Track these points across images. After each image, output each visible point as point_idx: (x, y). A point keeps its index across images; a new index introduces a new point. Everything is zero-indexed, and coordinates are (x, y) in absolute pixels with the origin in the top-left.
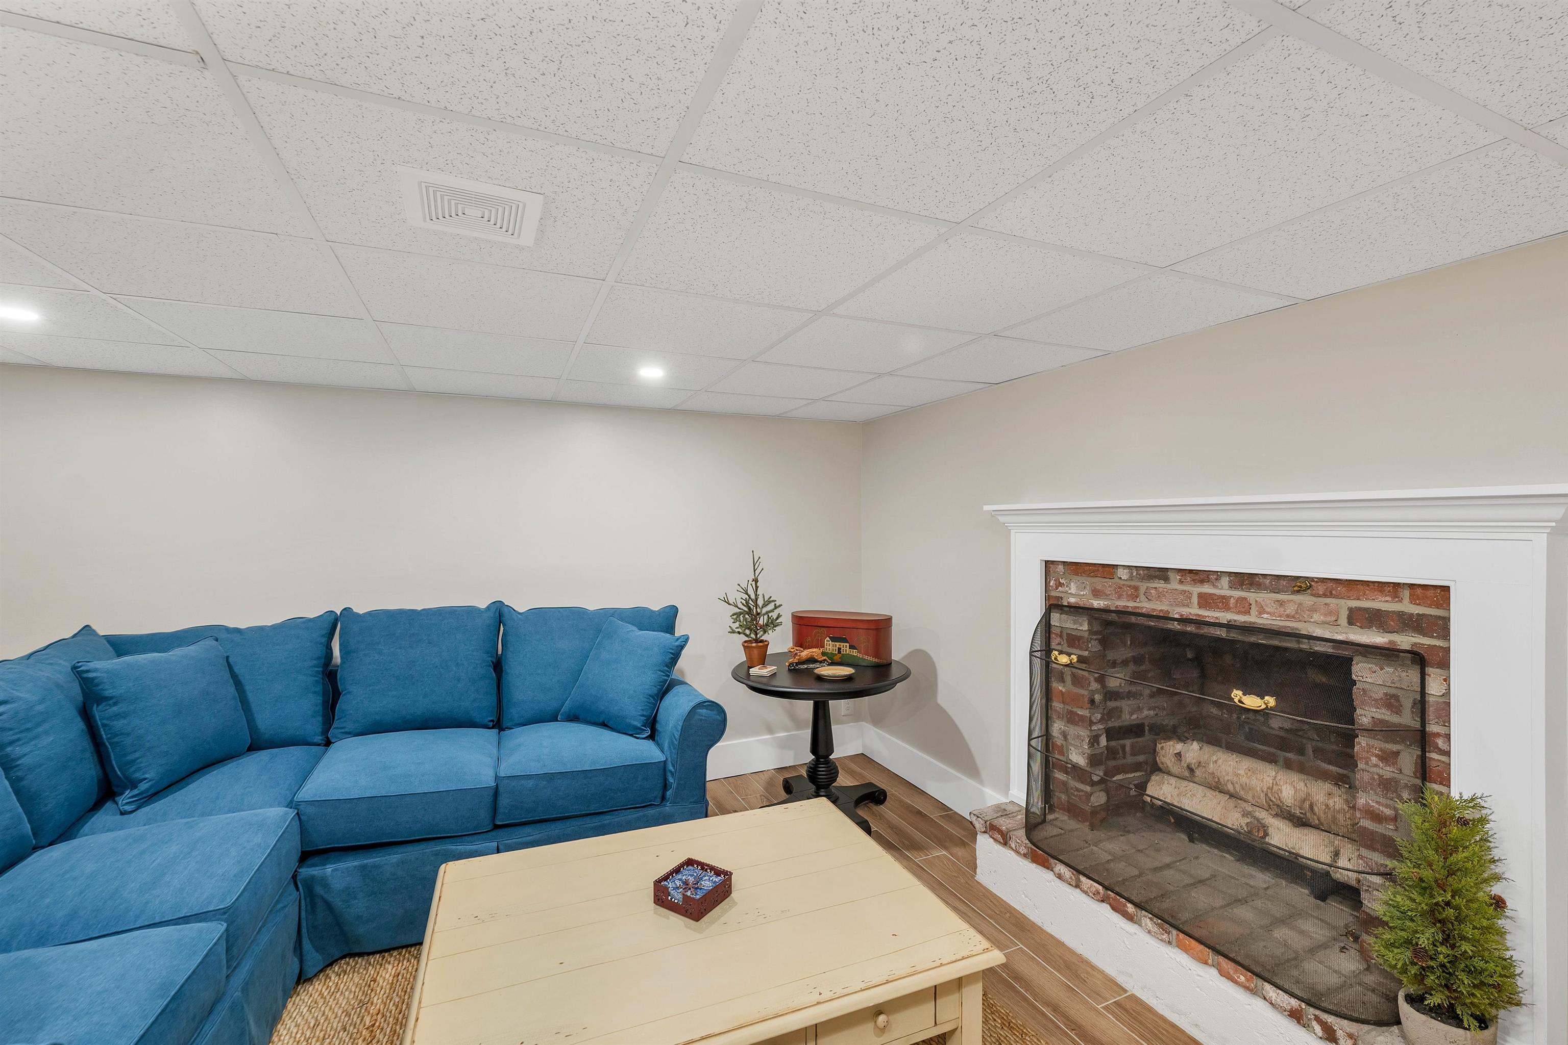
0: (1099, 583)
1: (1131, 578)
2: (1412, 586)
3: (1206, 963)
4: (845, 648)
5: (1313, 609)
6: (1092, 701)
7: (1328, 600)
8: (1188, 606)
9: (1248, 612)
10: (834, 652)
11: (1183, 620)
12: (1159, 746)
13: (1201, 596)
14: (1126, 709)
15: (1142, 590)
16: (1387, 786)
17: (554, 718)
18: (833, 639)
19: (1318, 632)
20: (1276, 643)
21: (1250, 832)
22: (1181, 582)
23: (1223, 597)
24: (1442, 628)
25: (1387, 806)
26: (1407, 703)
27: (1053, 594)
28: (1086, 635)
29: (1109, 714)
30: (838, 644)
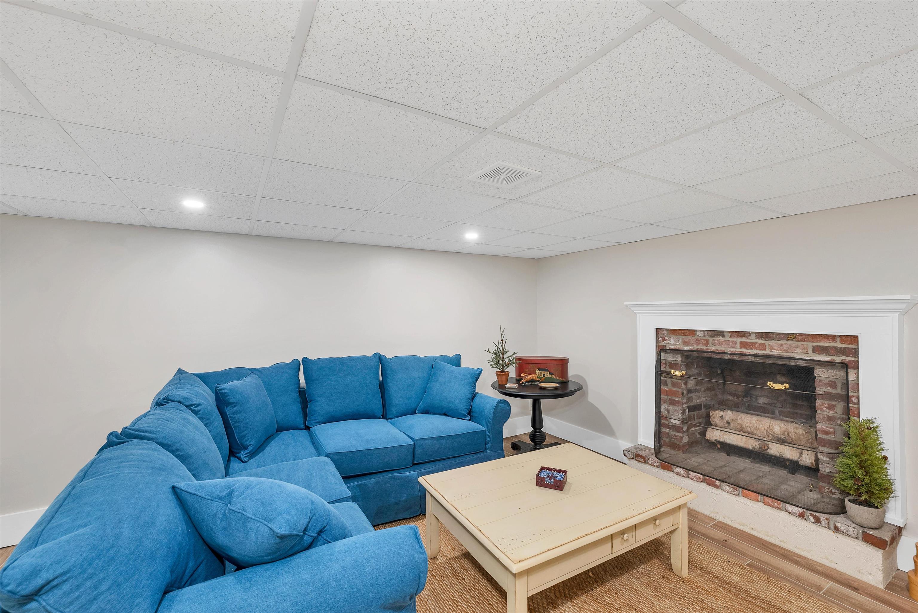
0: (687, 338)
1: (705, 336)
2: (841, 336)
3: (757, 501)
4: (547, 374)
5: (796, 347)
6: (683, 394)
7: (803, 343)
8: (734, 348)
9: (765, 349)
10: (541, 376)
11: (732, 354)
12: (711, 413)
13: (741, 343)
14: (695, 397)
15: (711, 341)
16: (830, 419)
17: (414, 413)
18: (540, 370)
19: (799, 356)
20: (779, 362)
21: (760, 448)
22: (731, 337)
23: (753, 343)
24: (855, 353)
25: (831, 428)
26: (839, 385)
27: (661, 344)
28: (680, 363)
29: (689, 400)
30: (543, 372)
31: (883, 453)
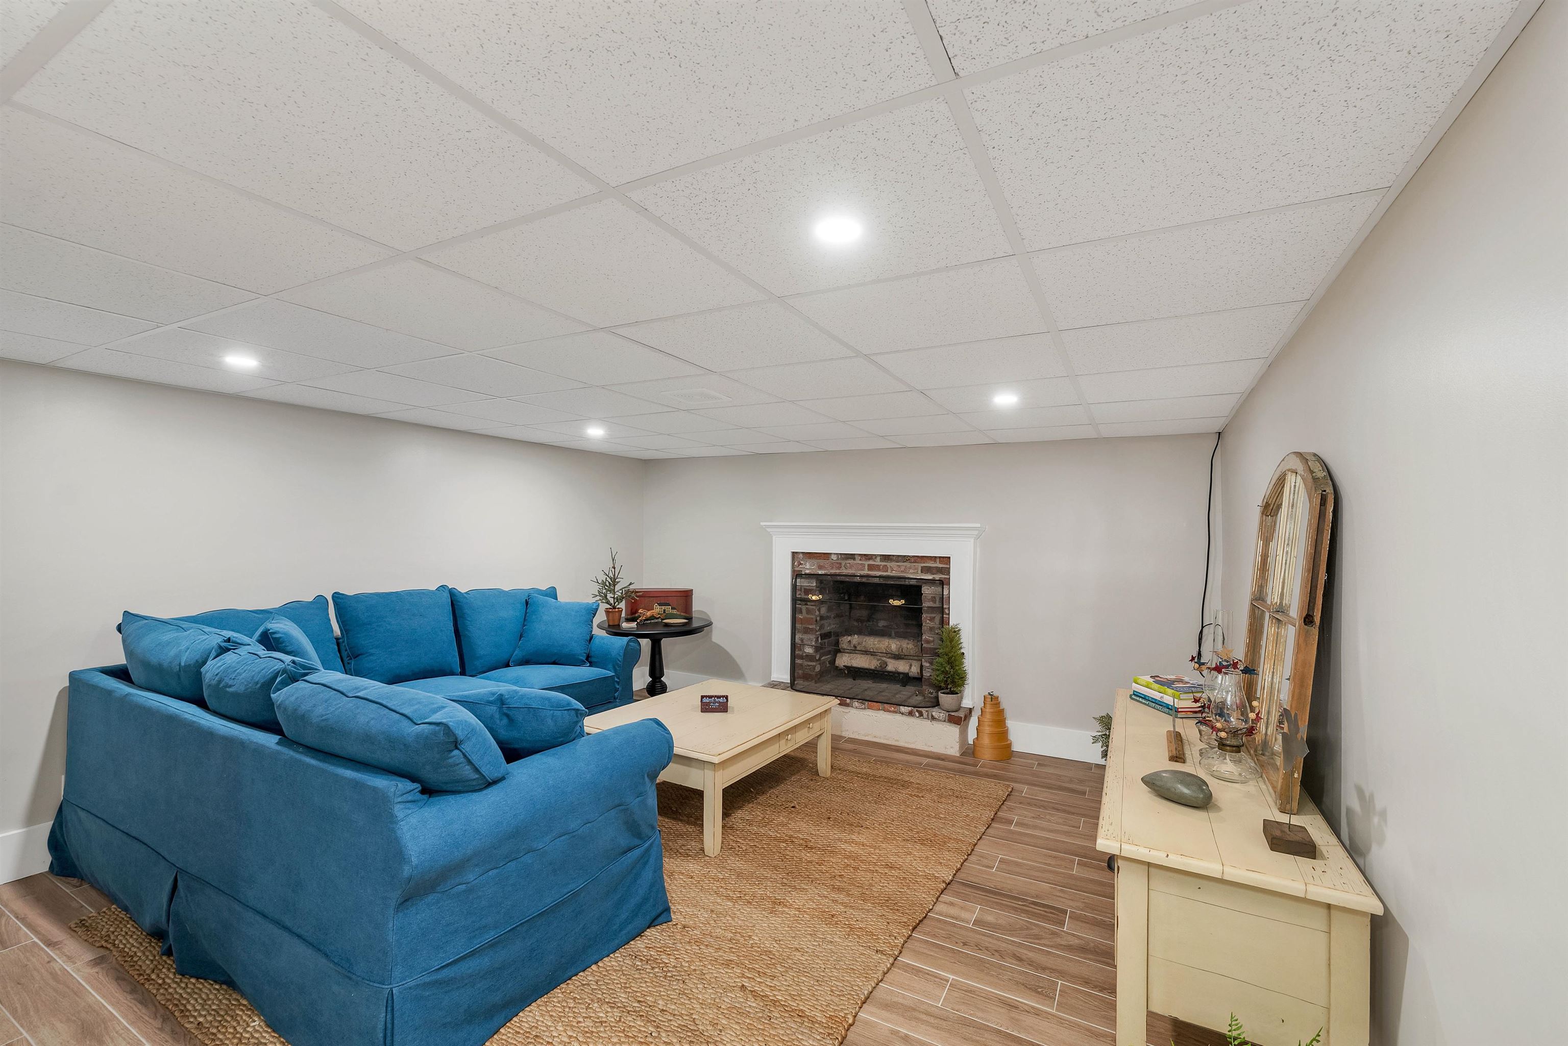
0: (822, 562)
1: (838, 559)
2: (940, 557)
3: (879, 710)
4: (669, 609)
5: (910, 568)
6: (816, 621)
7: (915, 564)
8: (863, 570)
9: (887, 571)
10: (662, 612)
11: (861, 576)
12: (840, 640)
13: (869, 565)
14: (826, 625)
15: (843, 564)
16: (931, 629)
17: (508, 665)
18: (660, 605)
19: (912, 577)
20: (897, 583)
21: (881, 666)
22: (860, 560)
23: (878, 565)
24: (947, 571)
25: (931, 637)
26: (938, 599)
27: (796, 569)
28: (814, 588)
29: (821, 627)
30: (663, 607)
31: (962, 651)
